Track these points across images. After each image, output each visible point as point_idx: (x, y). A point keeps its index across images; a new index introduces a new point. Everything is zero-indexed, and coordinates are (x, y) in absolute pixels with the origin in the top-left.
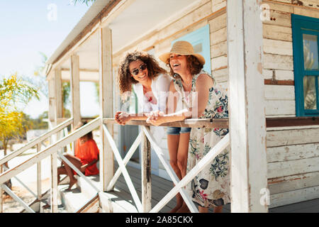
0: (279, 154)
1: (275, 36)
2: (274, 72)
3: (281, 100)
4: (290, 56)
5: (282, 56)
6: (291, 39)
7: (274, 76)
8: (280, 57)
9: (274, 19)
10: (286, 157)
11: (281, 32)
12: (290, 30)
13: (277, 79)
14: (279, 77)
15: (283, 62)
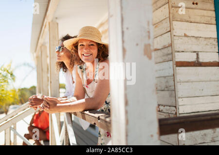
0: (205, 135)
1: (198, 19)
2: (197, 55)
3: (205, 81)
4: (215, 38)
5: (205, 38)
6: (214, 22)
7: (198, 57)
8: (203, 39)
9: (197, 4)
10: (212, 138)
11: (204, 16)
12: (213, 14)
13: (201, 60)
14: (203, 58)
15: (207, 44)
